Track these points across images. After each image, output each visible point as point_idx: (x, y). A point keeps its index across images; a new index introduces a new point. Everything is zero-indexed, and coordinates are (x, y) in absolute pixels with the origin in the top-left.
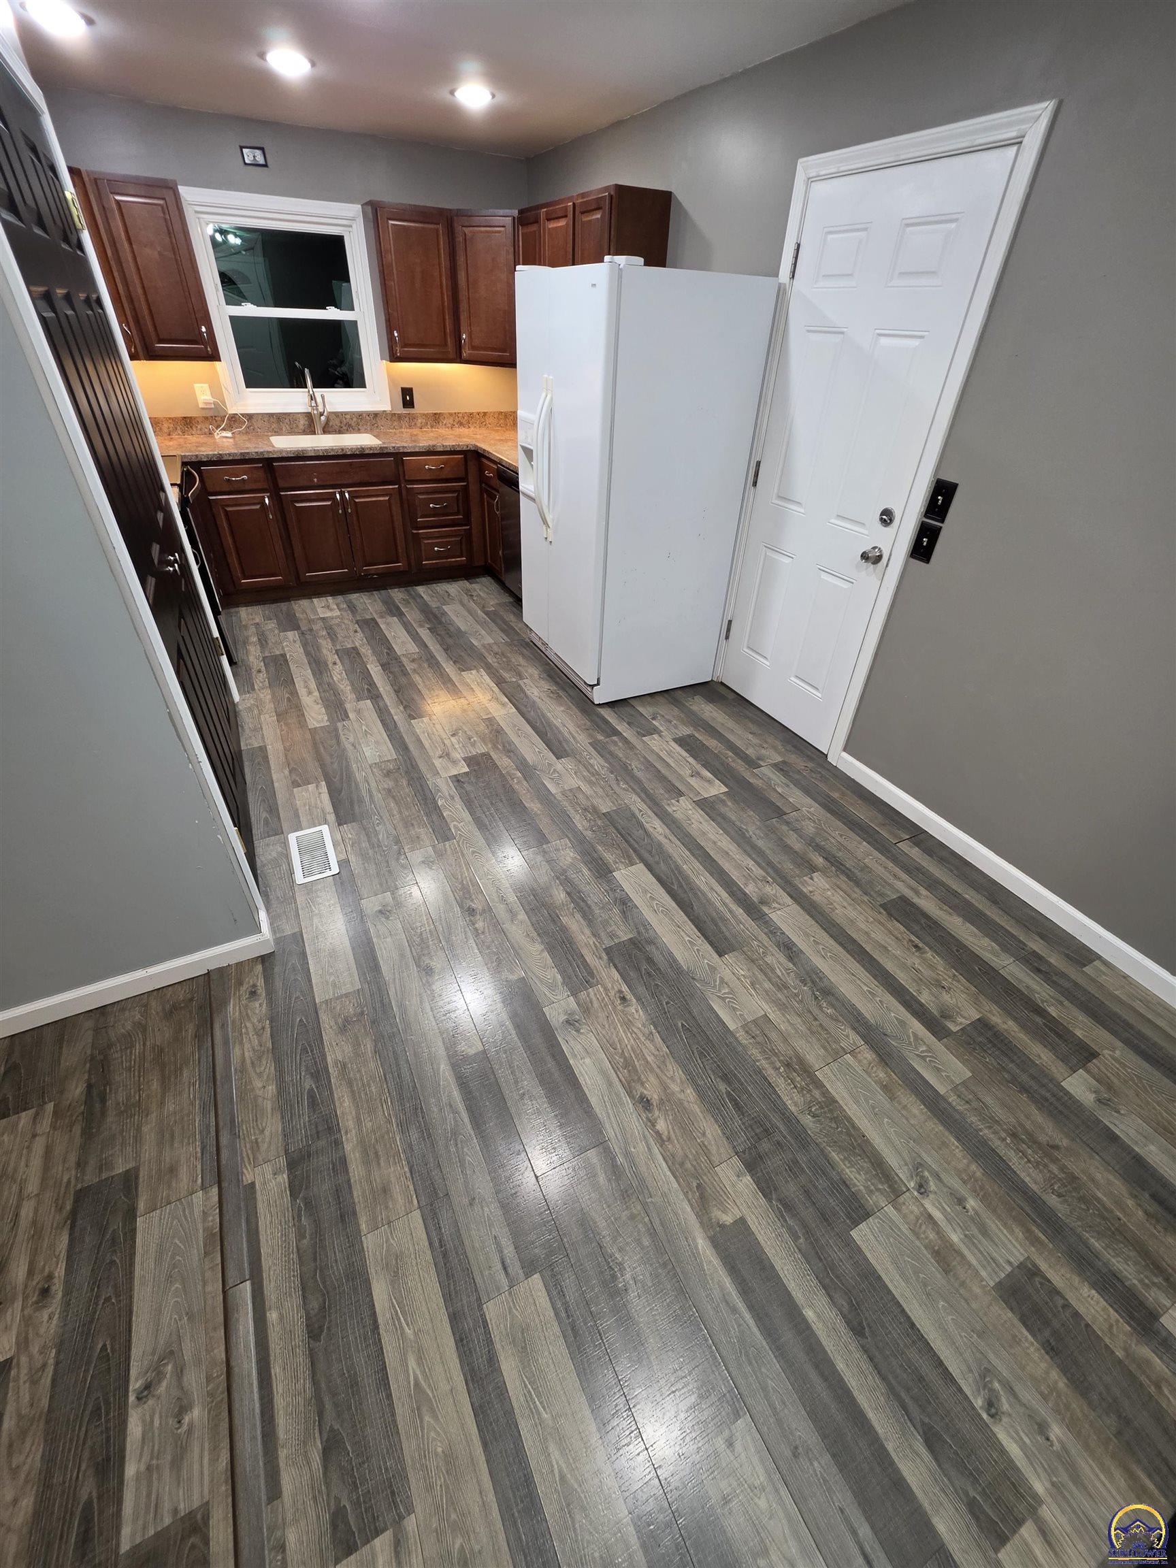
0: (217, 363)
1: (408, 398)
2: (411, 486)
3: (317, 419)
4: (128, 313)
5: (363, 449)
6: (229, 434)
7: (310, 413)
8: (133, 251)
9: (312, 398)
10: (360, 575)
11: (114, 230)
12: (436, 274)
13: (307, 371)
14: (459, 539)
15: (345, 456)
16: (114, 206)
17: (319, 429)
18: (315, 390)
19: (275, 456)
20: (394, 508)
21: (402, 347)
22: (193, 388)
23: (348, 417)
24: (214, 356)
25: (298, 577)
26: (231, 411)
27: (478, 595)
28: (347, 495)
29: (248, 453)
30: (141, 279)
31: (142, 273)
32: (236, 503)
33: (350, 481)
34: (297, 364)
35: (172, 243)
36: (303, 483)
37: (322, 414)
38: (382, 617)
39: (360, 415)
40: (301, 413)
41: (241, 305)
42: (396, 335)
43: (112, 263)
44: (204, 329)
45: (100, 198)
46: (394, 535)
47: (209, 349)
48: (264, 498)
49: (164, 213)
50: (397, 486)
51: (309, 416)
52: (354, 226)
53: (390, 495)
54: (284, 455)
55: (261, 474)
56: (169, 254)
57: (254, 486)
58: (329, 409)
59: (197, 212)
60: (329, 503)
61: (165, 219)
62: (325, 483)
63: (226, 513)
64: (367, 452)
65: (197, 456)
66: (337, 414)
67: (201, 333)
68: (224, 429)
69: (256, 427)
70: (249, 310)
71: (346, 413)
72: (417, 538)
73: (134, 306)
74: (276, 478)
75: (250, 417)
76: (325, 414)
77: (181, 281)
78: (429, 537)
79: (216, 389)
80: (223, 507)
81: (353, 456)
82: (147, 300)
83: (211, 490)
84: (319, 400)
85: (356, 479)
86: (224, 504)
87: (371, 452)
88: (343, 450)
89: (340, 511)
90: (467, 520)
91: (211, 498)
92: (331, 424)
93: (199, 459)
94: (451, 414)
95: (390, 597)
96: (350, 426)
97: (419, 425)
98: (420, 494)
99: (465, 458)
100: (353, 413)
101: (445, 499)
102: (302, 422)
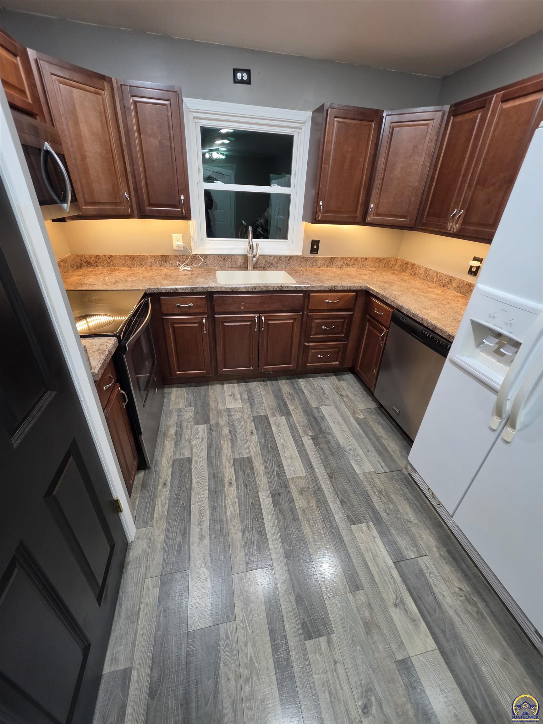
0: (190, 221)
1: (315, 247)
2: (311, 314)
3: (251, 259)
4: (131, 185)
5: (282, 287)
6: (189, 268)
7: (246, 255)
8: (141, 141)
9: (251, 247)
10: (261, 371)
11: (129, 123)
12: (362, 160)
13: (250, 228)
14: (337, 350)
15: (268, 292)
16: (132, 106)
17: (250, 266)
18: (253, 240)
19: (216, 291)
20: (295, 328)
21: (323, 213)
22: (172, 236)
23: (271, 258)
24: (187, 217)
25: (217, 371)
26: (194, 252)
27: (347, 396)
28: (263, 318)
29: (196, 288)
30: (143, 160)
31: (144, 155)
32: (182, 322)
33: (268, 309)
34: (243, 222)
35: (170, 134)
36: (232, 309)
37: (254, 257)
38: (274, 416)
39: (280, 258)
40: (240, 255)
41: (214, 183)
42: (321, 204)
43: (125, 148)
44: (182, 198)
45: (122, 100)
46: (292, 345)
47: (184, 212)
48: (202, 319)
49: (167, 111)
50: (301, 313)
51: (245, 257)
52: (303, 129)
53: (295, 319)
54: (223, 290)
55: (204, 302)
56: (167, 143)
57: (196, 311)
58: (260, 253)
59: (195, 118)
60: (249, 323)
61: (168, 116)
62: (249, 310)
63: (174, 328)
64: (285, 289)
65: (158, 289)
66: (264, 256)
67: (180, 200)
68: (187, 264)
69: (209, 263)
70: (218, 186)
71: (271, 256)
72: (307, 349)
73: (136, 180)
74: (213, 305)
75: (205, 256)
76: (257, 256)
77: (172, 162)
78: (315, 348)
79: (186, 237)
80: (173, 324)
81: (274, 292)
82: (145, 176)
83: (165, 313)
84: (255, 246)
85: (273, 307)
86: (173, 322)
87: (288, 289)
88: (267, 287)
89: (256, 330)
90: (347, 338)
91: (164, 318)
92: (259, 262)
93: (160, 291)
94: (342, 259)
95: (279, 389)
96: (271, 264)
97: (319, 265)
98: (317, 319)
99: (356, 296)
100: (275, 256)
101: (332, 323)
102: (240, 261)
